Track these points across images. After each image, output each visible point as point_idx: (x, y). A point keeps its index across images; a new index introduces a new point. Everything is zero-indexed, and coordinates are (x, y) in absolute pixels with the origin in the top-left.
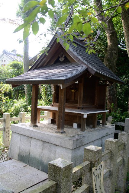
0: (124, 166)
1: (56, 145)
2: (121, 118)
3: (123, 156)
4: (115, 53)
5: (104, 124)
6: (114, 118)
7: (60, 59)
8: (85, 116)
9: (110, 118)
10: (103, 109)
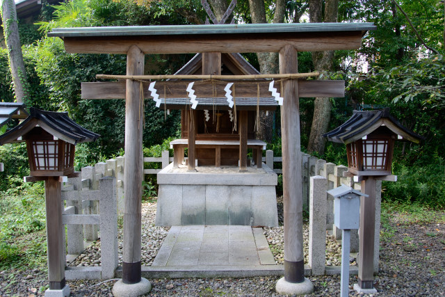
1: (252, 186)
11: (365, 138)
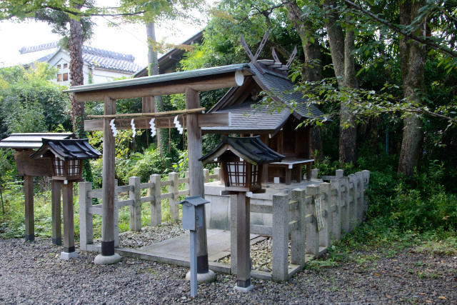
0: (338, 212)
1: (264, 200)
2: (330, 170)
3: (335, 203)
4: (318, 74)
5: (308, 178)
6: (321, 170)
7: (253, 98)
8: (291, 167)
9: (315, 171)
10: (308, 158)
11: (216, 160)
